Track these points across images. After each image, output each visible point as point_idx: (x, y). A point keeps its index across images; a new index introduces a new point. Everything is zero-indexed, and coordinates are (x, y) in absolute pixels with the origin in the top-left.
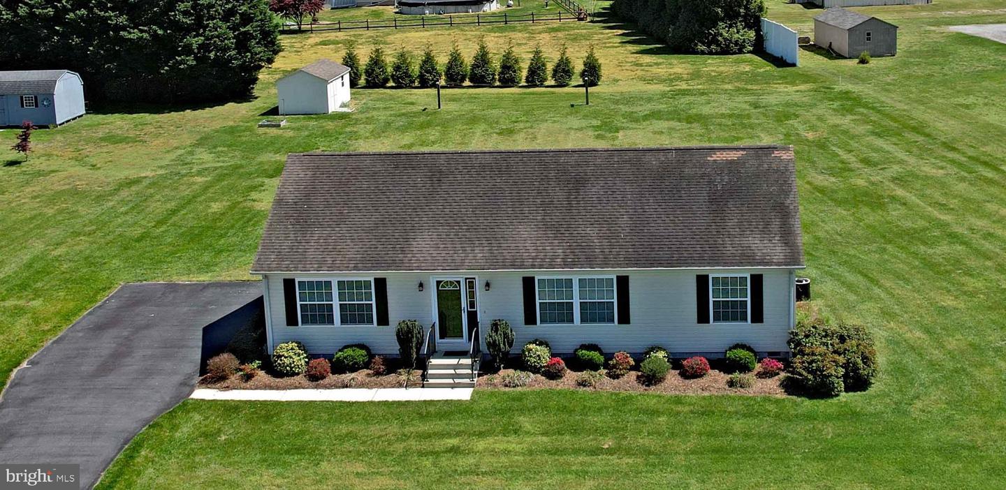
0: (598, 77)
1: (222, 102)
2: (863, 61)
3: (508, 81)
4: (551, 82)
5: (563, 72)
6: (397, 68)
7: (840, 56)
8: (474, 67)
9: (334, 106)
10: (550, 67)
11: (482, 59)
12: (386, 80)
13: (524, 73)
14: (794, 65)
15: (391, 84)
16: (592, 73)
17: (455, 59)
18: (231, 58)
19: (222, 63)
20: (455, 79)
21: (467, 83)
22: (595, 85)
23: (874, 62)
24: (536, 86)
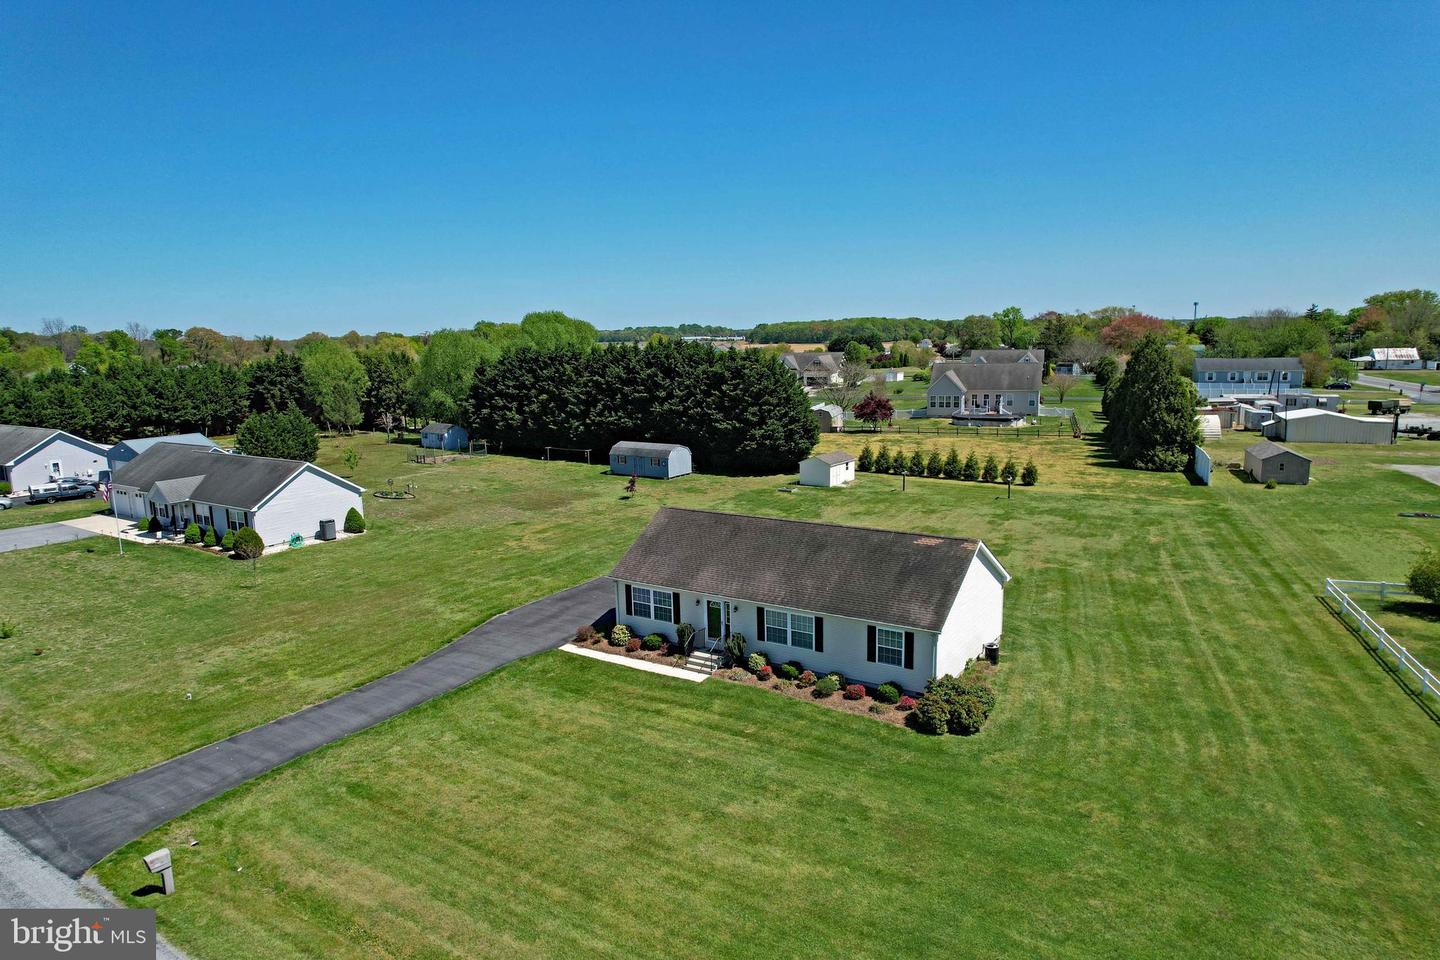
0: (1035, 480)
1: (775, 474)
2: (1269, 487)
3: (970, 477)
4: (999, 480)
5: (1009, 471)
6: (896, 461)
7: (1256, 481)
8: (948, 464)
9: (834, 482)
10: (1000, 468)
11: (953, 459)
12: (888, 468)
13: (982, 472)
14: (1206, 484)
15: (892, 471)
16: (1029, 477)
17: (934, 458)
18: (779, 446)
19: (775, 449)
20: (934, 472)
21: (942, 475)
22: (1032, 485)
23: (1279, 489)
24: (988, 482)
